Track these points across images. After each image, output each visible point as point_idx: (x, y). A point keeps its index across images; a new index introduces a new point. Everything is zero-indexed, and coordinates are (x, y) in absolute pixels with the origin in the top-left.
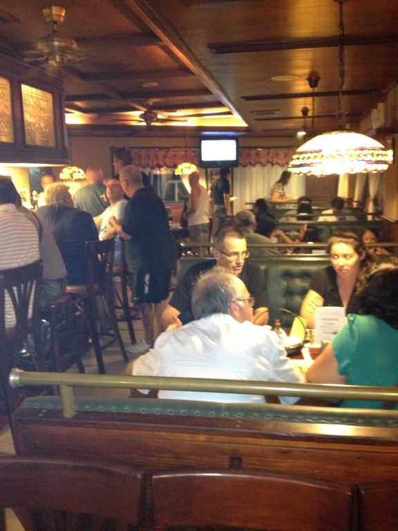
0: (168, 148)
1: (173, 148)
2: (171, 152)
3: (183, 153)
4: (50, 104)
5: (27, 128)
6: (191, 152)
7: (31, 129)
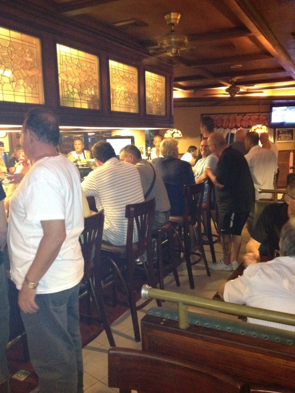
0: (245, 114)
1: (249, 113)
2: (247, 117)
3: (256, 117)
4: (164, 85)
5: (148, 103)
6: (262, 116)
7: (150, 103)
